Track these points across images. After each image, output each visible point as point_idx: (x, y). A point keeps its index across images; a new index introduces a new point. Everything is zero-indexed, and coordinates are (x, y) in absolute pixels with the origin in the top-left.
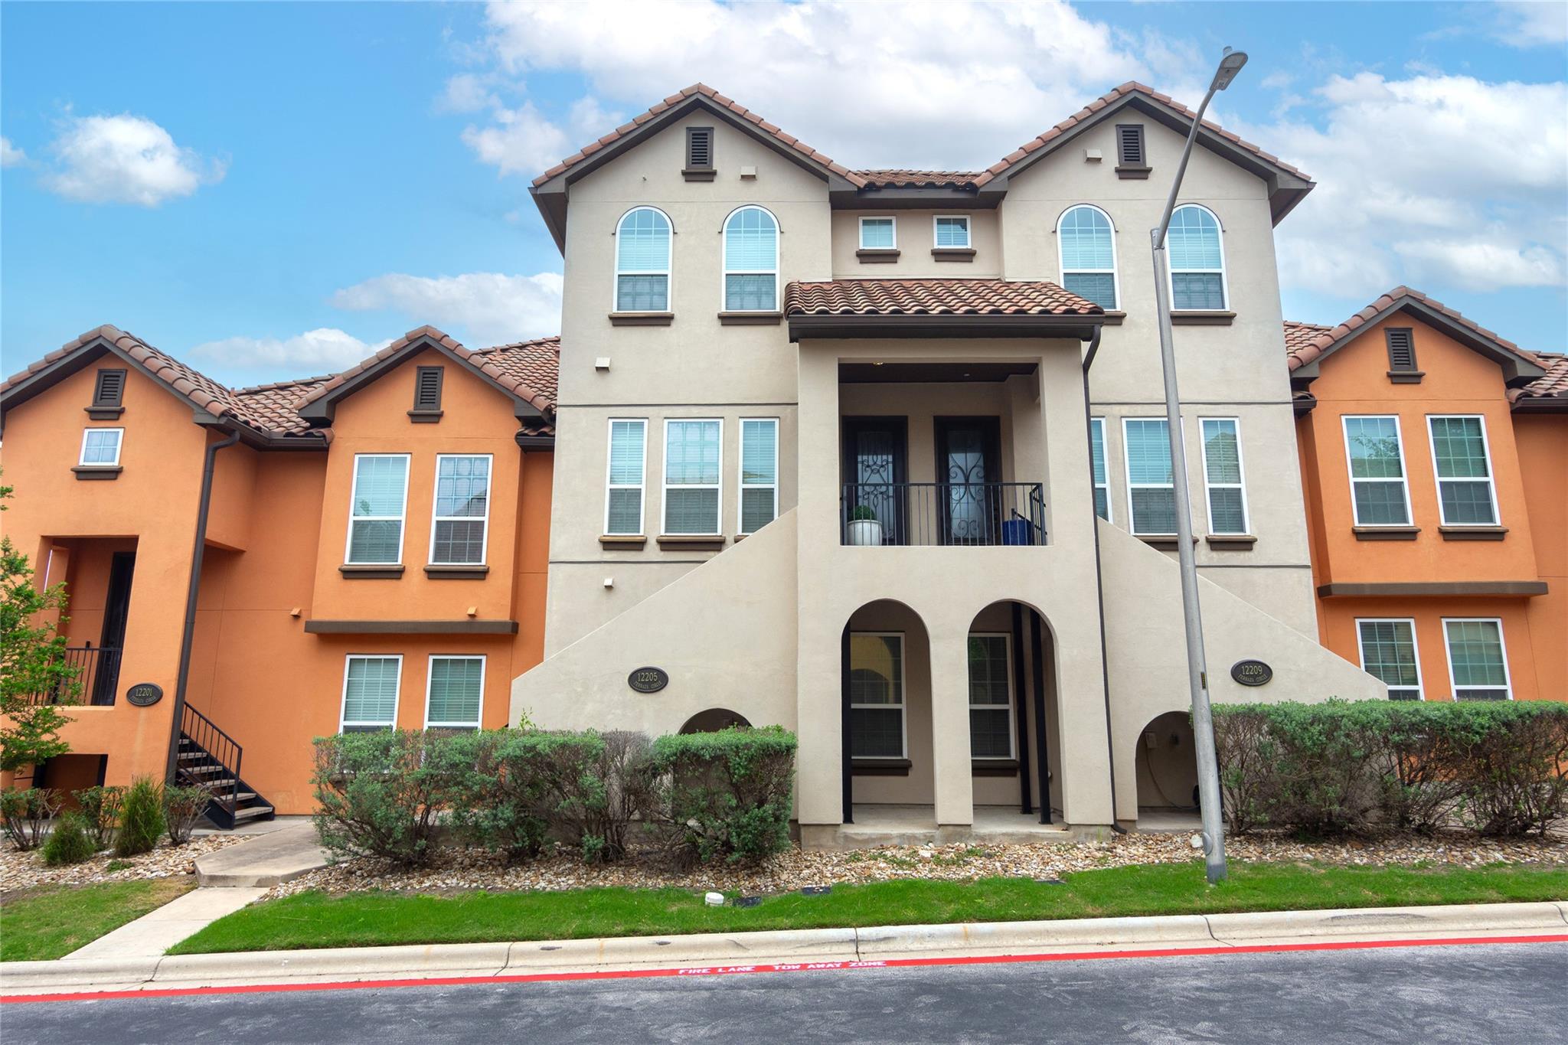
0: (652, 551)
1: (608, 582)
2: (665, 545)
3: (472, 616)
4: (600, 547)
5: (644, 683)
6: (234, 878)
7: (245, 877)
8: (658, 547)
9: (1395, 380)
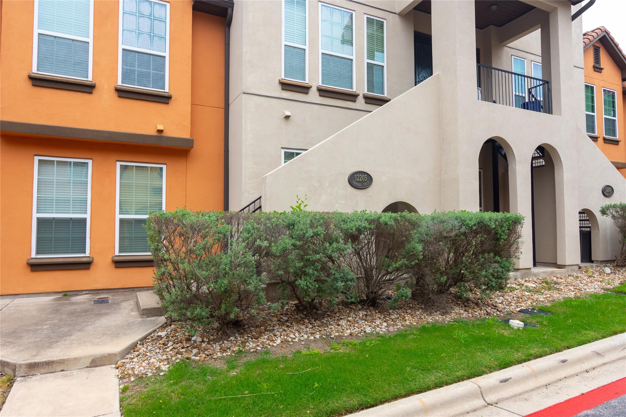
0: (314, 95)
1: (288, 113)
2: (323, 92)
3: (160, 131)
4: (279, 87)
5: (359, 182)
6: (61, 362)
7: (75, 359)
8: (317, 93)
9: (596, 69)
